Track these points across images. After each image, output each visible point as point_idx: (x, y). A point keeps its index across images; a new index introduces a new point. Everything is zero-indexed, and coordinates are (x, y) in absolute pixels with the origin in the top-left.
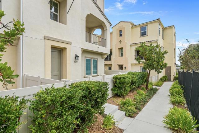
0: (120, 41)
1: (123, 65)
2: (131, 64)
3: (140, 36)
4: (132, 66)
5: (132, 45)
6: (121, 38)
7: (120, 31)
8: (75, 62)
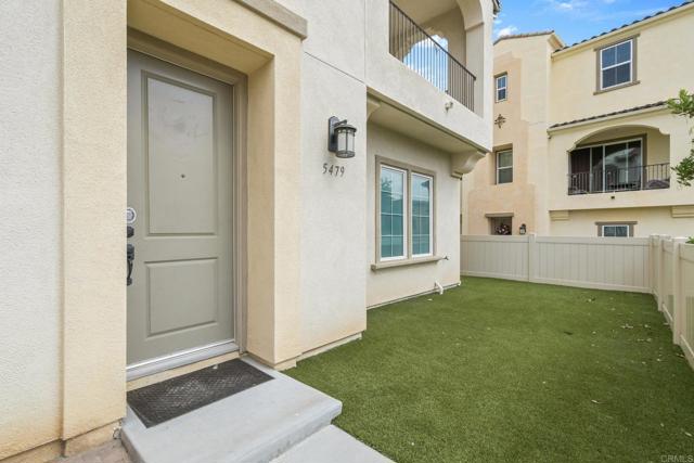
0: (500, 118)
1: (511, 218)
2: (551, 212)
3: (594, 90)
4: (553, 220)
5: (555, 130)
6: (503, 103)
7: (496, 77)
8: (329, 167)
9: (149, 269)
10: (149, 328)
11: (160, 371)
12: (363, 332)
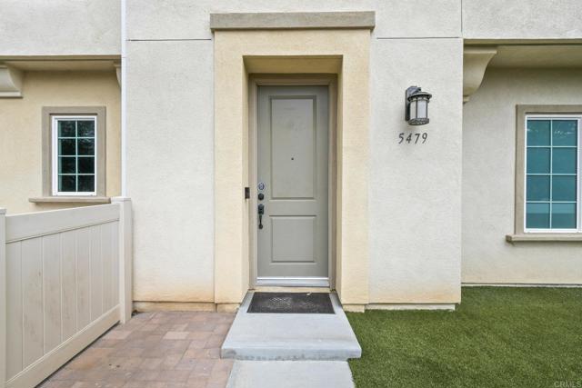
8: (405, 137)
9: (272, 220)
10: (272, 257)
11: (276, 285)
12: (456, 304)
